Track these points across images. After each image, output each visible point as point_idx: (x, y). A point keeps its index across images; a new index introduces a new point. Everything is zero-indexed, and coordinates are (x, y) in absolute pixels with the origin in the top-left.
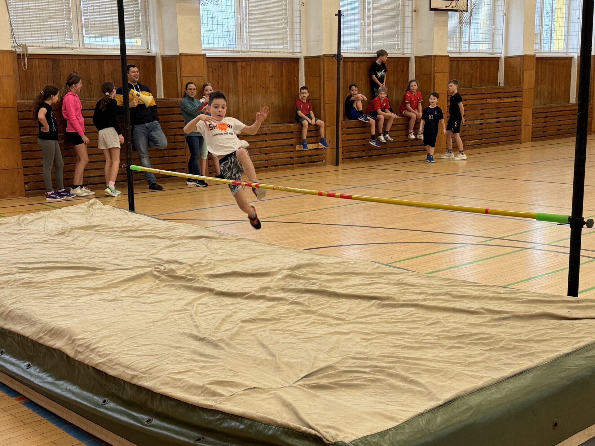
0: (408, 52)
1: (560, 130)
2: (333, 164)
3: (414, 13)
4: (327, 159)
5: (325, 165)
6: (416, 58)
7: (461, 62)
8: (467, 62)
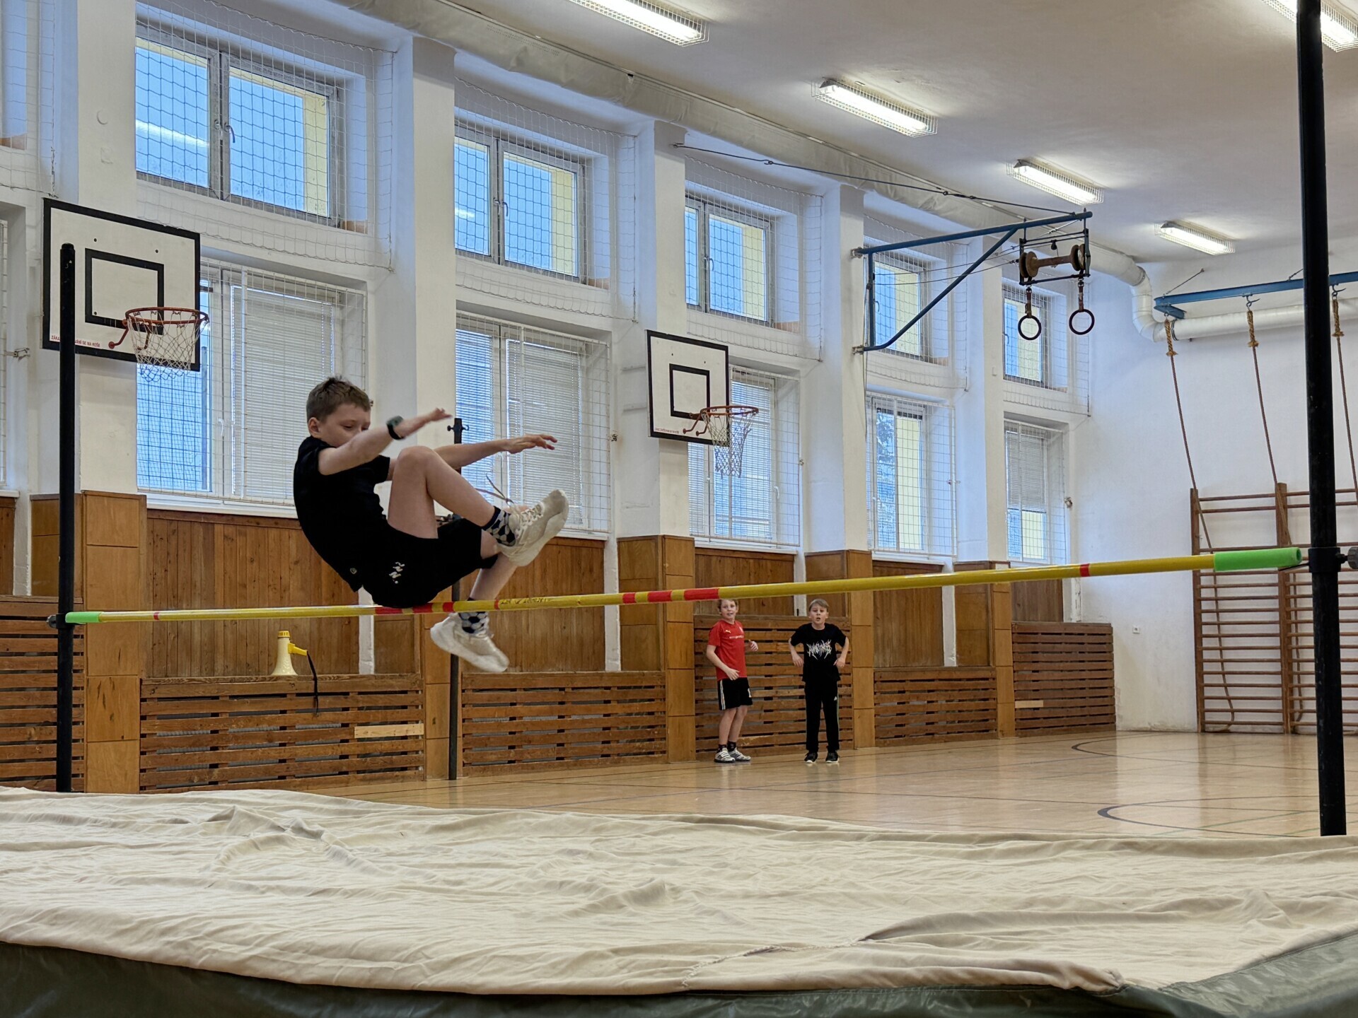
0: (602, 529)
1: (933, 723)
2: (442, 776)
3: (613, 444)
4: (428, 765)
5: (423, 778)
6: (620, 541)
7: (714, 559)
8: (728, 561)
